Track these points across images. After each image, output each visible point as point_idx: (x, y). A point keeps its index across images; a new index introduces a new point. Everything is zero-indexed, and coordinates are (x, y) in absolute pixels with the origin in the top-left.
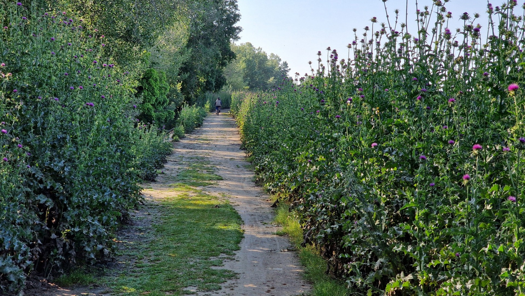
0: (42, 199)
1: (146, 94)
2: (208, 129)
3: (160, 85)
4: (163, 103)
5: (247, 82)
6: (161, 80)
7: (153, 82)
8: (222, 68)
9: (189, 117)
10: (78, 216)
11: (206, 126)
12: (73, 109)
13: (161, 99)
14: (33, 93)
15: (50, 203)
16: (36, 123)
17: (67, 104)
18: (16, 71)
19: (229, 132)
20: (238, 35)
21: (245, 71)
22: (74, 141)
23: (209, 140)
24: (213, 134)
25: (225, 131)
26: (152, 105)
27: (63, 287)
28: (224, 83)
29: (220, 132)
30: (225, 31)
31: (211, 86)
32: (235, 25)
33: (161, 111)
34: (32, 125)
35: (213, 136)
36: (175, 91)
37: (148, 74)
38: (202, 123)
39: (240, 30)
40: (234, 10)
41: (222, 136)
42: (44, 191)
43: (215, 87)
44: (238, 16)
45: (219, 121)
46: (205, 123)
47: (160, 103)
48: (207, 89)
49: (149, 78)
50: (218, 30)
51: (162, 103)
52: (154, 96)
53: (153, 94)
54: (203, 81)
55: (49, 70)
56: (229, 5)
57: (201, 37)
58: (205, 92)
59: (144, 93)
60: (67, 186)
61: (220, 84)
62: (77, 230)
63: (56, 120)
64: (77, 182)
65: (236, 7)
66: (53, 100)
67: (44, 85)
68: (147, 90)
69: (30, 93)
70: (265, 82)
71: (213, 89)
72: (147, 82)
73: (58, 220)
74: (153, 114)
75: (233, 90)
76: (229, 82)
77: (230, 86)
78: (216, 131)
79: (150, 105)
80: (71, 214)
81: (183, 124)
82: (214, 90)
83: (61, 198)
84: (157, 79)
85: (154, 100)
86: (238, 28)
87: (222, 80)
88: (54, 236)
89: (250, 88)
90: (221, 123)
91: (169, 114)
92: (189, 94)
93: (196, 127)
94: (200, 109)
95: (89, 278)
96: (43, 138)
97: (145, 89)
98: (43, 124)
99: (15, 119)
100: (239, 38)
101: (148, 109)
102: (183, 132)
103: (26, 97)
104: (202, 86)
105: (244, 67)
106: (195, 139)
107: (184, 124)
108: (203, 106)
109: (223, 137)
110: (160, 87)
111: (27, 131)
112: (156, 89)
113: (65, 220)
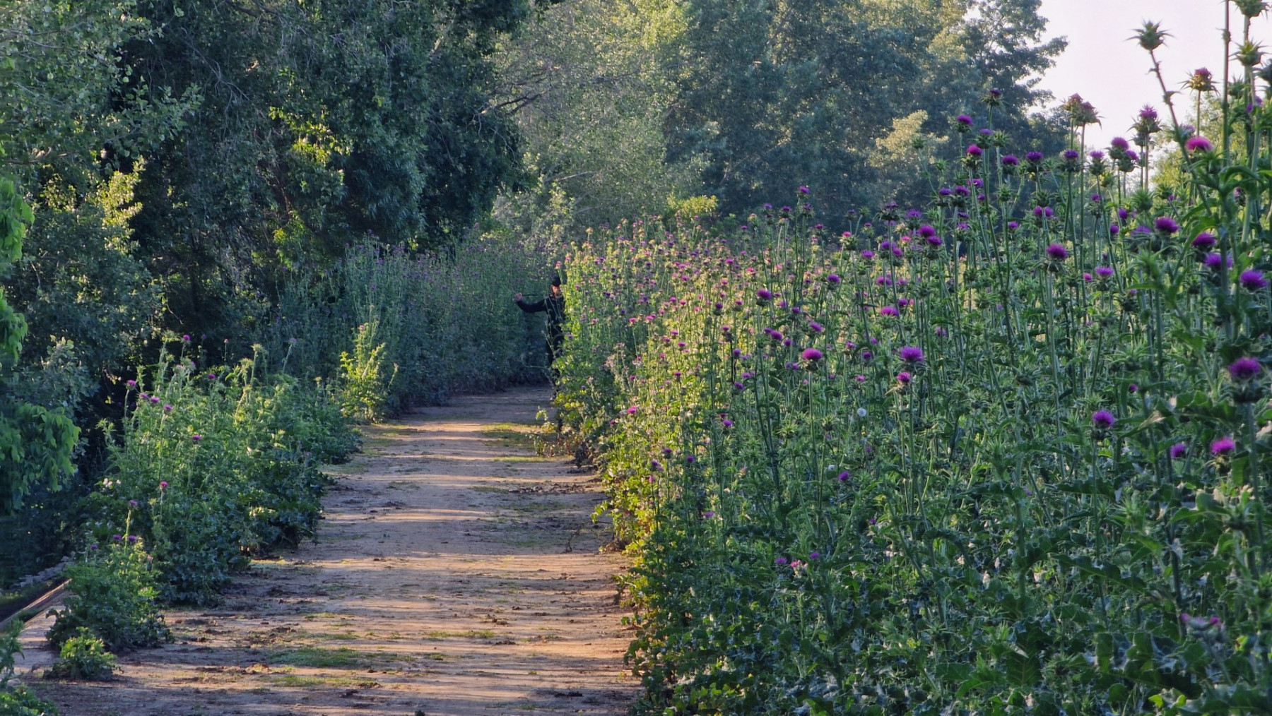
2: (366, 564)
5: (700, 162)
8: (483, 46)
9: (199, 463)
11: (348, 541)
19: (539, 586)
21: (676, 65)
23: (370, 661)
24: (401, 605)
25: (507, 585)
28: (499, 171)
29: (460, 586)
31: (388, 197)
35: (401, 626)
36: (85, 238)
38: (312, 518)
41: (478, 626)
43: (428, 203)
45: (460, 499)
46: (337, 517)
48: (361, 225)
54: (322, 155)
58: (338, 252)
61: (469, 182)
70: (850, 160)
71: (412, 223)
75: (575, 231)
76: (546, 166)
77: (558, 197)
78: (431, 586)
81: (142, 526)
82: (421, 230)
87: (485, 148)
89: (723, 210)
90: (472, 515)
92: (208, 262)
93: (265, 552)
94: (295, 396)
102: (146, 592)
104: (315, 193)
105: (672, 33)
106: (248, 655)
107: (157, 528)
108: (328, 367)
109: (486, 639)
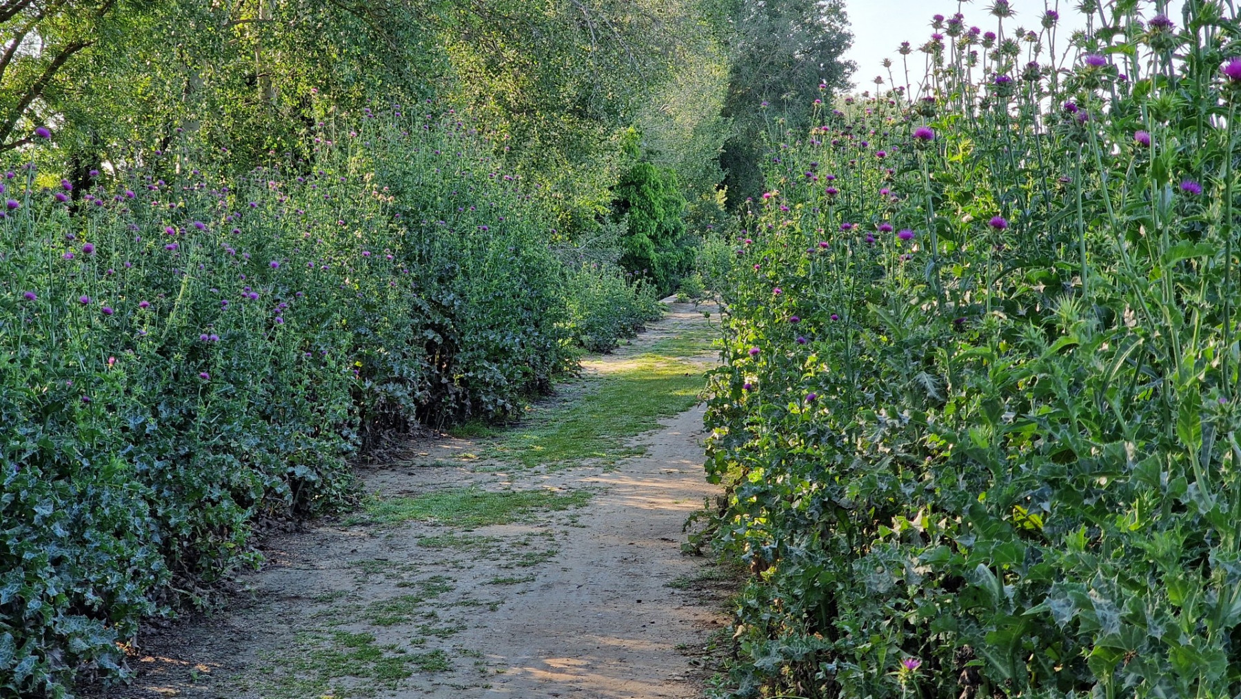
0: (430, 334)
1: (637, 215)
3: (667, 197)
4: (675, 233)
6: (666, 186)
7: (649, 190)
10: (473, 359)
12: (462, 235)
13: (669, 224)
14: (417, 218)
15: (438, 339)
16: (421, 251)
17: (456, 228)
18: (398, 193)
20: (849, 80)
22: (465, 273)
26: (650, 237)
27: (457, 437)
30: (818, 72)
32: (841, 59)
33: (671, 249)
34: (417, 252)
36: (713, 206)
37: (640, 174)
39: (853, 69)
40: (838, 24)
42: (432, 326)
44: (848, 36)
47: (667, 232)
49: (642, 183)
50: (803, 71)
51: (671, 233)
52: (655, 218)
53: (652, 215)
55: (434, 190)
56: (827, 14)
57: (767, 88)
59: (631, 213)
60: (457, 323)
62: (471, 374)
63: (443, 247)
64: (469, 319)
65: (842, 18)
66: (439, 223)
67: (429, 208)
68: (639, 207)
69: (413, 217)
72: (638, 190)
73: (448, 364)
74: (653, 255)
79: (645, 237)
80: (462, 357)
81: (699, 270)
83: (452, 337)
84: (658, 184)
85: (654, 228)
86: (848, 64)
88: (444, 380)
91: (687, 254)
95: (486, 431)
96: (429, 267)
97: (634, 204)
98: (429, 252)
99: (398, 247)
100: (853, 86)
101: (641, 246)
102: (701, 285)
103: (408, 222)
110: (665, 200)
111: (411, 261)
112: (657, 204)
113: (456, 362)
